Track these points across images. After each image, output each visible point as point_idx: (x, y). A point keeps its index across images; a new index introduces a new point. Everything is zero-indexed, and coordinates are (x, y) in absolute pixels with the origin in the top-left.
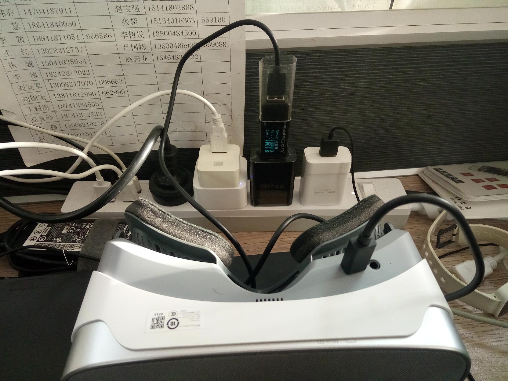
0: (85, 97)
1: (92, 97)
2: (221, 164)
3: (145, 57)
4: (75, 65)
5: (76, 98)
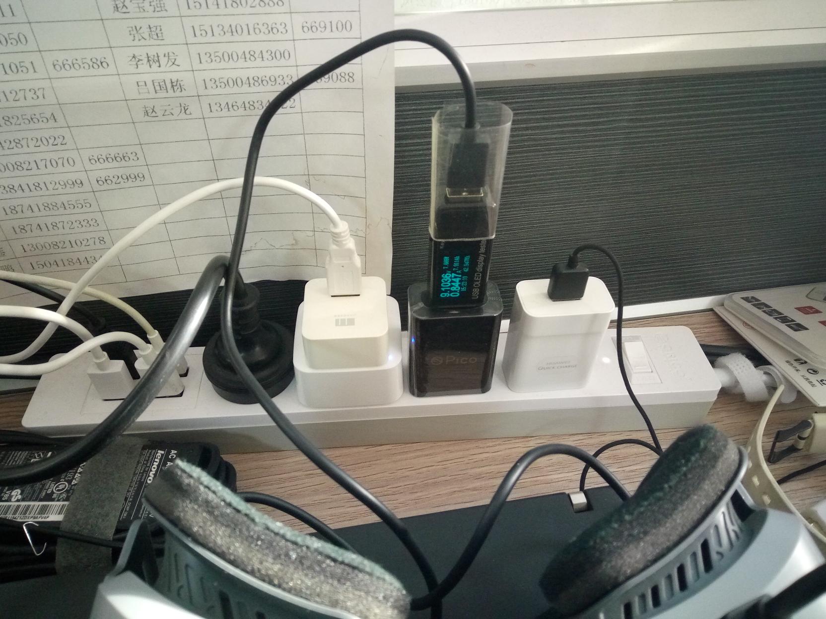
0: (60, 191)
1: (77, 189)
2: (351, 322)
3: (183, 105)
4: (32, 126)
5: (41, 193)
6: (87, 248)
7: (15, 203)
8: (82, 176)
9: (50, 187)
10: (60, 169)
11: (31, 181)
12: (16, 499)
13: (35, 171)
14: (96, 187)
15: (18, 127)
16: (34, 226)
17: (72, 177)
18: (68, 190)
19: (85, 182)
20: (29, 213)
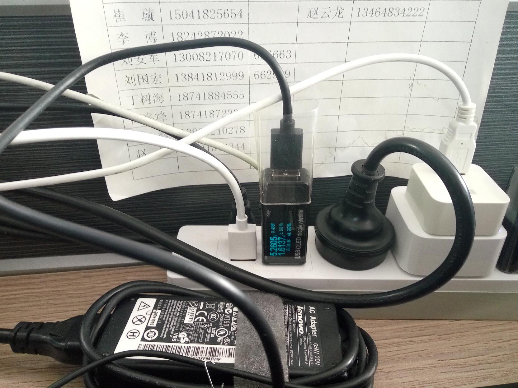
0: (226, 82)
1: (238, 81)
3: (339, 9)
4: (223, 20)
5: (211, 83)
6: (230, 136)
7: (188, 90)
8: (245, 70)
9: (219, 77)
10: (231, 61)
11: (206, 71)
12: (184, 341)
13: (212, 62)
14: (253, 80)
15: (212, 21)
16: (197, 113)
17: (238, 70)
18: (231, 81)
19: (246, 76)
20: (196, 100)
